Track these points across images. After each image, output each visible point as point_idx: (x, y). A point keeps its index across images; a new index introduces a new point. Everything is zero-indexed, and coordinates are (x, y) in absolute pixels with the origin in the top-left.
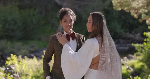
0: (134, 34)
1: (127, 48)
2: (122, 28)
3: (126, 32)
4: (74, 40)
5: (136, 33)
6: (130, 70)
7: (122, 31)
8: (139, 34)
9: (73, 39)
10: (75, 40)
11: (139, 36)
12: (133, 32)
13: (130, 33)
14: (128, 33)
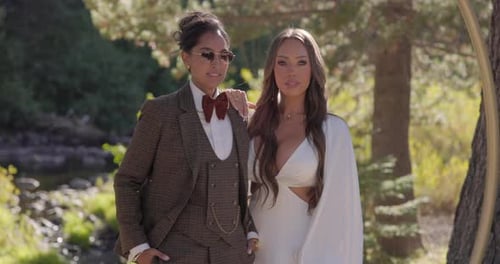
0: (71, 117)
1: (59, 160)
2: (36, 98)
3: (46, 110)
4: (223, 118)
5: (79, 114)
6: (93, 222)
7: (36, 106)
8: (86, 118)
9: (221, 117)
10: (227, 117)
11: (87, 124)
12: (71, 111)
13: (62, 113)
14: (53, 116)
